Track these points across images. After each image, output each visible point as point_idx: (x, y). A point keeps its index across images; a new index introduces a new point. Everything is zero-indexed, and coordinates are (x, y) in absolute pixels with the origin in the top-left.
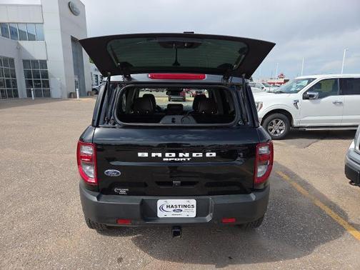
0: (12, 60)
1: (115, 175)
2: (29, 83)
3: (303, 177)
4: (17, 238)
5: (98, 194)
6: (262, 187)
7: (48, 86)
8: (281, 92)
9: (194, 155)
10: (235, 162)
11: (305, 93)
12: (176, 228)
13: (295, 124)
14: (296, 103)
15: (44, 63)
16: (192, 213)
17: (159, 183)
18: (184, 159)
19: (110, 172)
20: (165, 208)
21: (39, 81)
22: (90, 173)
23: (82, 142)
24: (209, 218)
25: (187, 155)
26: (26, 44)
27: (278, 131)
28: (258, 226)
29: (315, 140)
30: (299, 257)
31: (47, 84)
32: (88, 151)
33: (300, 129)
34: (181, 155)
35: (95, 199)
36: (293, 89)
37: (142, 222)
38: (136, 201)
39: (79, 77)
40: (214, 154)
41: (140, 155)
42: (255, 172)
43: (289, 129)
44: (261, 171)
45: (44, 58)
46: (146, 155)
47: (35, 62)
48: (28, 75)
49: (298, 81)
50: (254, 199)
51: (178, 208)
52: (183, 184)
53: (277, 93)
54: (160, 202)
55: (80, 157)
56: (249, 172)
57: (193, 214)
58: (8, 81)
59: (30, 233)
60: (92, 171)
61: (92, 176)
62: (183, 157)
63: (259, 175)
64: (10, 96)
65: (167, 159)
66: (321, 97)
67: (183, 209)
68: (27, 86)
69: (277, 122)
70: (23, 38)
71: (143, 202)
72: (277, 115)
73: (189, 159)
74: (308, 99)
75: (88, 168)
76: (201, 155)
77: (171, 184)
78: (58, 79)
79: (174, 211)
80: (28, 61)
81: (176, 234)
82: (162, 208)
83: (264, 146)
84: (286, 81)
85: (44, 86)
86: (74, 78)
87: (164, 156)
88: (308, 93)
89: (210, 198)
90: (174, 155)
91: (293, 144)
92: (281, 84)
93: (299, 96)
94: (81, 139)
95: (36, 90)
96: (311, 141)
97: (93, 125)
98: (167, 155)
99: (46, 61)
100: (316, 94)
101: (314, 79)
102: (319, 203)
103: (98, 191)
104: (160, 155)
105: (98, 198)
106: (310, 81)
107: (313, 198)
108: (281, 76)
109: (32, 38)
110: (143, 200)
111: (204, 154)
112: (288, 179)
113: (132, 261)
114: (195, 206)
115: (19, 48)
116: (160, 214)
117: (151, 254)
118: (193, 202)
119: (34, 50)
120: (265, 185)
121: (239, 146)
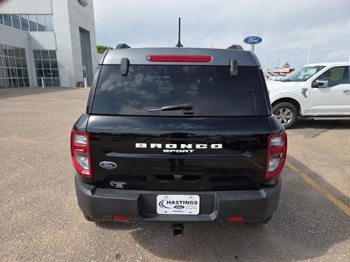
0: (23, 50)
1: (111, 167)
2: (40, 73)
3: (313, 168)
4: (14, 229)
5: (92, 187)
6: (273, 182)
7: (58, 76)
8: (288, 80)
9: (198, 146)
10: (244, 154)
11: (314, 81)
12: (178, 226)
13: (303, 113)
14: (304, 91)
15: (53, 53)
16: (195, 210)
17: (159, 177)
18: (187, 151)
19: (106, 164)
20: (165, 204)
21: (49, 71)
22: (85, 164)
23: (76, 131)
24: (213, 216)
25: (190, 146)
26: (36, 35)
27: (285, 121)
28: (266, 222)
29: (325, 130)
30: (311, 258)
31: (56, 74)
32: (82, 140)
33: (308, 118)
34: (183, 146)
35: (89, 193)
36: (301, 78)
37: (140, 218)
38: (133, 196)
39: (87, 67)
40: (220, 146)
41: (138, 145)
42: (266, 165)
43: (296, 118)
44: (273, 164)
45: (53, 48)
46: (144, 146)
47: (45, 52)
48: (38, 65)
49: (306, 69)
50: (264, 196)
51: (180, 204)
52: (185, 178)
53: (284, 81)
54: (160, 198)
55: (74, 147)
56: (259, 165)
57: (196, 212)
58: (19, 71)
59: (27, 224)
60: (87, 162)
61: (86, 168)
62: (186, 148)
63: (271, 169)
64: (22, 85)
65: (168, 151)
66: (331, 85)
67: (185, 205)
68: (38, 76)
69: (284, 111)
70: (33, 29)
71: (141, 198)
72: (284, 103)
73: (191, 151)
74: (317, 87)
75: (82, 159)
76: (205, 146)
77: (171, 177)
78: (67, 69)
79: (175, 207)
80: (39, 51)
81: (177, 233)
82: (161, 204)
83: (277, 137)
84: (291, 70)
85: (54, 76)
86: (82, 68)
87: (164, 147)
88: (317, 81)
89: (215, 193)
90: (175, 146)
91: (301, 133)
92: (286, 73)
93: (308, 84)
94: (75, 128)
95: (46, 80)
96: (319, 130)
97: (87, 113)
98: (168, 146)
99: (55, 51)
100: (326, 82)
101: (324, 67)
102: (331, 198)
103: (93, 184)
104: (159, 146)
105: (93, 192)
106: (319, 68)
107: (324, 191)
108: (287, 65)
109: (42, 28)
110: (141, 194)
111: (209, 145)
112: (297, 170)
113: (131, 258)
114: (198, 202)
115: (30, 39)
116: (160, 210)
117: (151, 251)
118: (196, 198)
119: (44, 41)
120: (276, 180)
121: (247, 137)
